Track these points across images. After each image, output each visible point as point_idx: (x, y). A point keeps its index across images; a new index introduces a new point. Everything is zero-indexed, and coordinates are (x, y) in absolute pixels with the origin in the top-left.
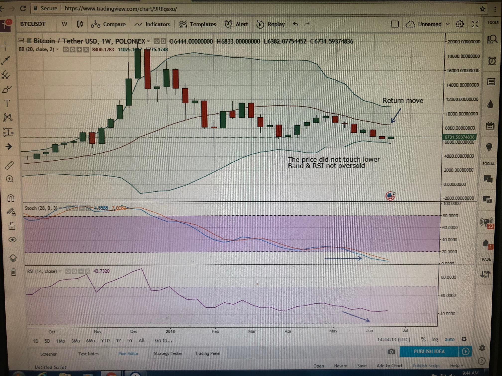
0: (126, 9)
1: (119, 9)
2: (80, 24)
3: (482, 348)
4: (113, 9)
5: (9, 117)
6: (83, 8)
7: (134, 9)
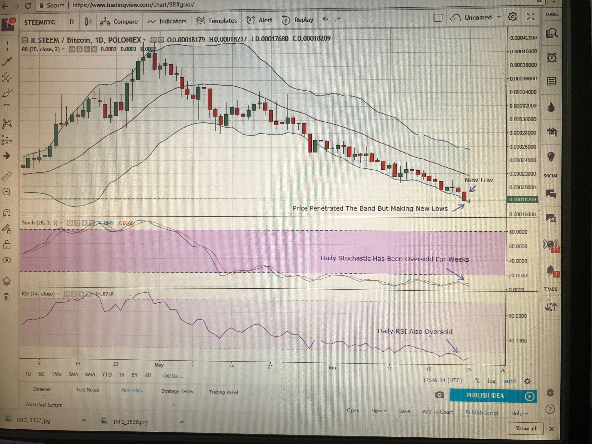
0: (139, 5)
1: (131, 5)
2: (88, 22)
3: (550, 393)
4: (124, 5)
5: (9, 123)
6: (93, 4)
7: (147, 5)
